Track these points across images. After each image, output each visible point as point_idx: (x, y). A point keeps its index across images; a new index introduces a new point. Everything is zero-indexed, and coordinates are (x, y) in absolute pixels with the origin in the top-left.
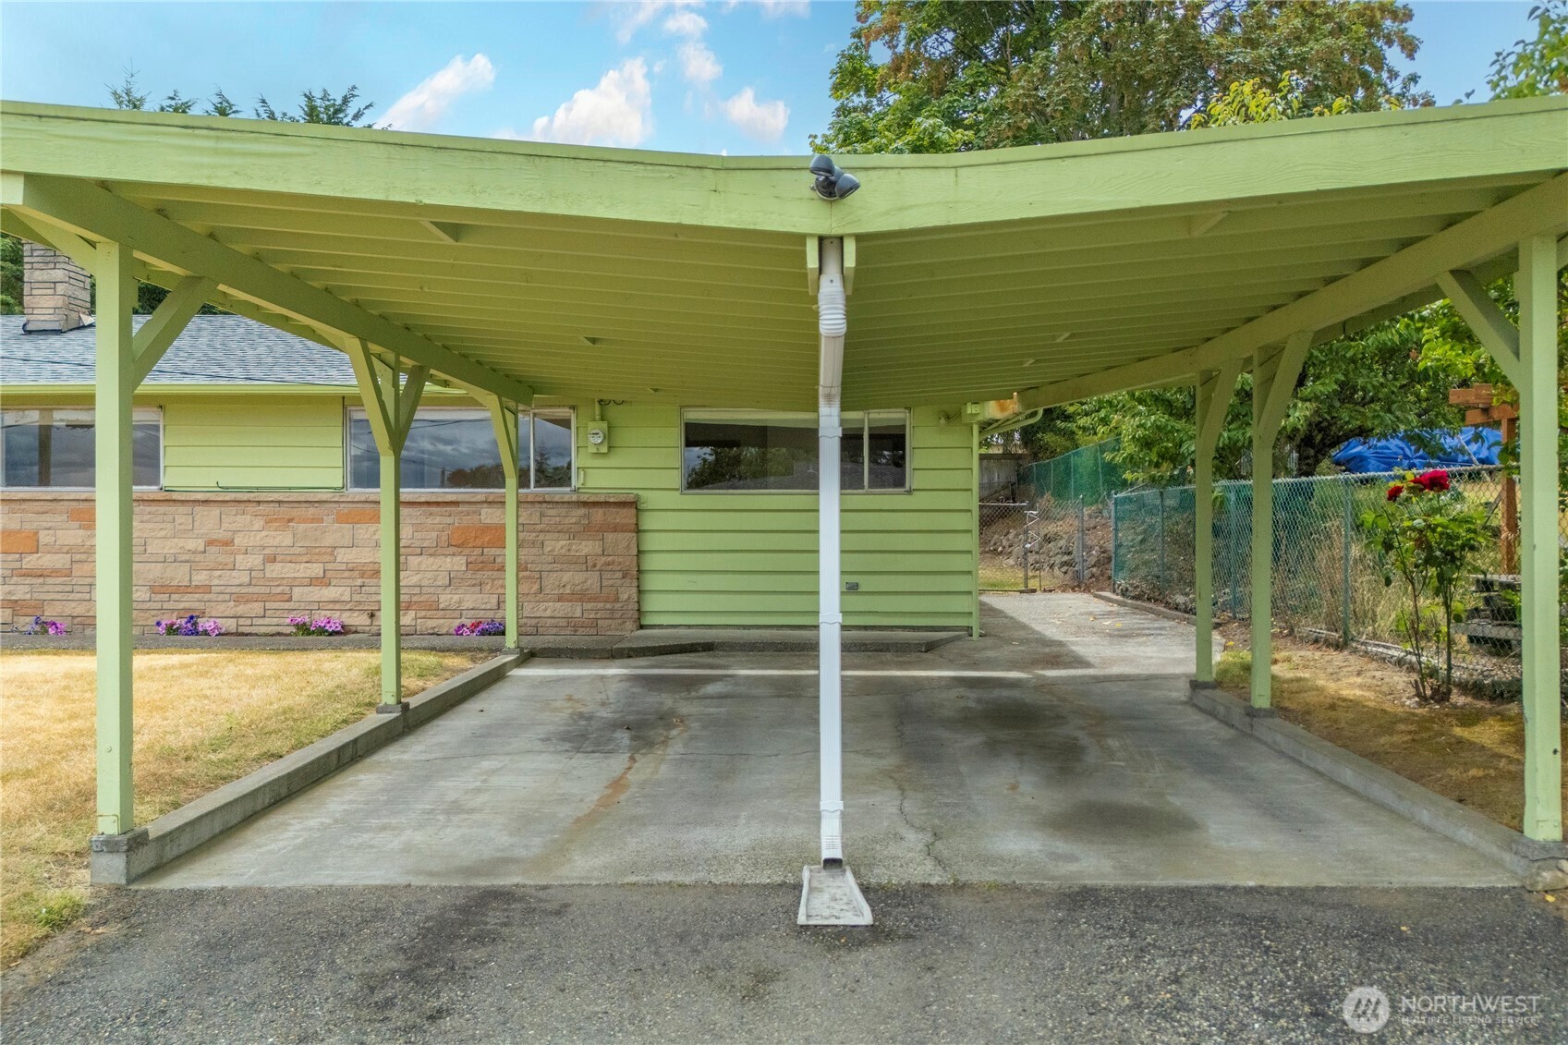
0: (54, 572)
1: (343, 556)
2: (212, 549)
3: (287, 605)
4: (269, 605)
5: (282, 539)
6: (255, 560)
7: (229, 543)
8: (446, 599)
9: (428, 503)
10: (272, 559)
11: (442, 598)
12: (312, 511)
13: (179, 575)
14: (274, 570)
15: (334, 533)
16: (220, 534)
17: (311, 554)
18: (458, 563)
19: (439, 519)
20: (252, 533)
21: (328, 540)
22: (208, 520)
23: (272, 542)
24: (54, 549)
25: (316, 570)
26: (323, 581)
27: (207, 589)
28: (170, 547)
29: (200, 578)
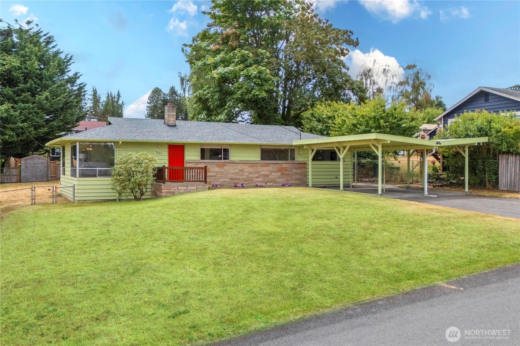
0: (213, 176)
1: (262, 173)
2: (240, 172)
3: (252, 182)
4: (249, 182)
5: (251, 170)
6: (247, 174)
7: (243, 170)
8: (278, 180)
9: (275, 163)
10: (250, 173)
11: (277, 180)
12: (256, 165)
13: (235, 176)
14: (250, 175)
15: (260, 169)
16: (241, 169)
17: (257, 172)
18: (279, 174)
19: (277, 166)
20: (247, 169)
21: (259, 170)
22: (239, 167)
23: (250, 170)
24: (214, 172)
25: (257, 175)
26: (258, 177)
27: (239, 179)
28: (233, 171)
29: (238, 177)
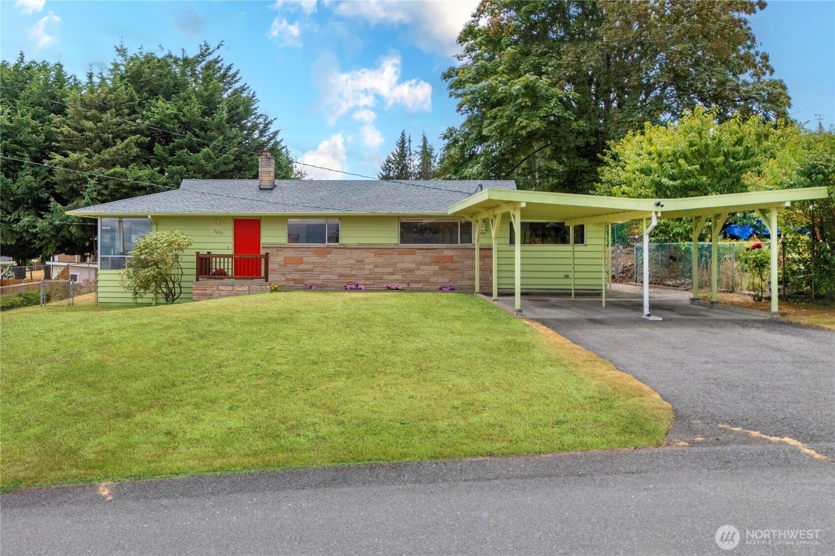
0: (308, 270)
1: (400, 266)
2: (358, 263)
3: (381, 281)
4: (375, 281)
5: (380, 260)
6: (371, 267)
7: (363, 261)
8: (432, 279)
9: (427, 249)
10: (376, 266)
12: (389, 251)
13: (347, 271)
14: (377, 270)
15: (396, 258)
16: (360, 259)
17: (389, 265)
18: (436, 268)
19: (430, 254)
20: (370, 258)
21: (395, 261)
22: (357, 254)
23: (376, 261)
24: (307, 263)
25: (391, 270)
26: (392, 274)
27: (355, 276)
28: (344, 263)
29: (354, 272)
